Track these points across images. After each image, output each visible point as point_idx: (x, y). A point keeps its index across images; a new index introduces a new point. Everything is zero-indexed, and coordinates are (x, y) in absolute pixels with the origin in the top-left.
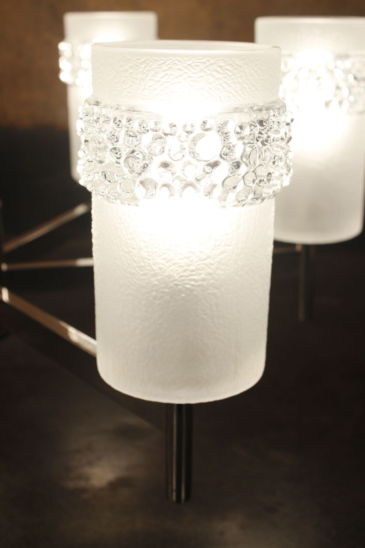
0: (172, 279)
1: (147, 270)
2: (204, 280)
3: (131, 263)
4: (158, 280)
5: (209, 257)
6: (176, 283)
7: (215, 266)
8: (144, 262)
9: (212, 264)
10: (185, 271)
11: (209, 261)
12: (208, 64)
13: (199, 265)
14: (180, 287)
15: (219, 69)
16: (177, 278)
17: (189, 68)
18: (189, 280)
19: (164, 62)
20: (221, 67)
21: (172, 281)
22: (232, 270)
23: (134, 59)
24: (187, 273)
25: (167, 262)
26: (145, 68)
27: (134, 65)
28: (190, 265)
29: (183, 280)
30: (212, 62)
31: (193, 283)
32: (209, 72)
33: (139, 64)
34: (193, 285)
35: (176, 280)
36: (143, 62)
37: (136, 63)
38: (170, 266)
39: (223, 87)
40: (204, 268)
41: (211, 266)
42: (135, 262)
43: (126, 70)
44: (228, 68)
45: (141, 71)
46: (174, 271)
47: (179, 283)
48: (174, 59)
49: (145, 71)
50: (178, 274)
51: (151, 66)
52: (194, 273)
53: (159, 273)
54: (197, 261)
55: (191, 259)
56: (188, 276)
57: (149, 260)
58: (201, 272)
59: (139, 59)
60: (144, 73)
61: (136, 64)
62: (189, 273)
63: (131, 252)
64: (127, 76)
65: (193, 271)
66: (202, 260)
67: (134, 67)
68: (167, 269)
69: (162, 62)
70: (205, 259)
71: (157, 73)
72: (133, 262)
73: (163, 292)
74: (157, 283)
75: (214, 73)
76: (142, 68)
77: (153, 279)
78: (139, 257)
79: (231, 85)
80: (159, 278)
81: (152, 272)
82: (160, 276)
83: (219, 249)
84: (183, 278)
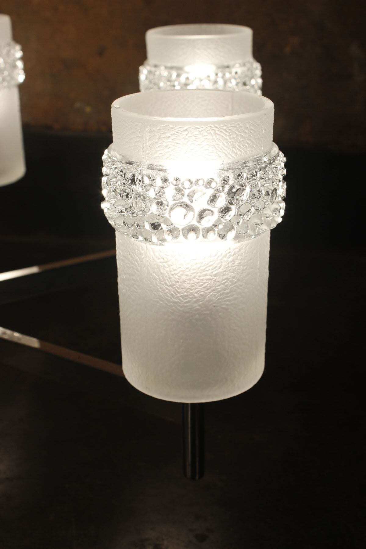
0: (211, 303)
1: (190, 298)
2: (235, 299)
3: (174, 294)
4: (199, 305)
5: (239, 280)
6: (215, 305)
7: (243, 286)
8: (187, 292)
9: (241, 286)
10: (221, 295)
11: (240, 283)
13: (232, 287)
14: (218, 308)
15: (246, 130)
16: (215, 301)
17: (224, 132)
18: (225, 301)
19: (204, 129)
20: (247, 128)
21: (212, 304)
22: (253, 287)
23: (176, 128)
24: (223, 296)
25: (207, 290)
26: (187, 135)
27: (177, 132)
28: (225, 289)
29: (220, 302)
31: (227, 303)
32: (239, 134)
33: (182, 131)
34: (227, 305)
35: (214, 303)
36: (186, 130)
37: (178, 130)
38: (210, 293)
39: (248, 144)
40: (236, 289)
41: (241, 287)
42: (179, 293)
43: (169, 137)
45: (184, 137)
46: (213, 296)
47: (217, 305)
48: (213, 126)
49: (187, 137)
50: (217, 298)
51: (193, 132)
52: (228, 295)
53: (201, 299)
54: (231, 285)
55: (226, 284)
56: (224, 298)
57: (192, 290)
58: (233, 293)
59: (182, 127)
60: (186, 139)
61: (179, 132)
62: (225, 296)
63: (174, 285)
64: (170, 142)
65: (227, 293)
66: (234, 284)
67: (176, 134)
68: (207, 296)
69: (202, 129)
70: (236, 282)
71: (198, 138)
72: (177, 293)
74: (198, 307)
75: (243, 134)
76: (184, 135)
77: (195, 305)
78: (182, 288)
79: (253, 141)
80: (201, 303)
81: (195, 300)
82: (201, 301)
83: (246, 272)
84: (220, 300)
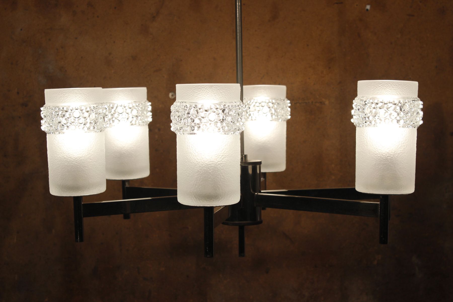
12: (404, 84)
15: (407, 86)
17: (400, 85)
26: (386, 85)
30: (406, 84)
32: (405, 87)
44: (409, 86)
73: (391, 154)
75: (406, 87)
